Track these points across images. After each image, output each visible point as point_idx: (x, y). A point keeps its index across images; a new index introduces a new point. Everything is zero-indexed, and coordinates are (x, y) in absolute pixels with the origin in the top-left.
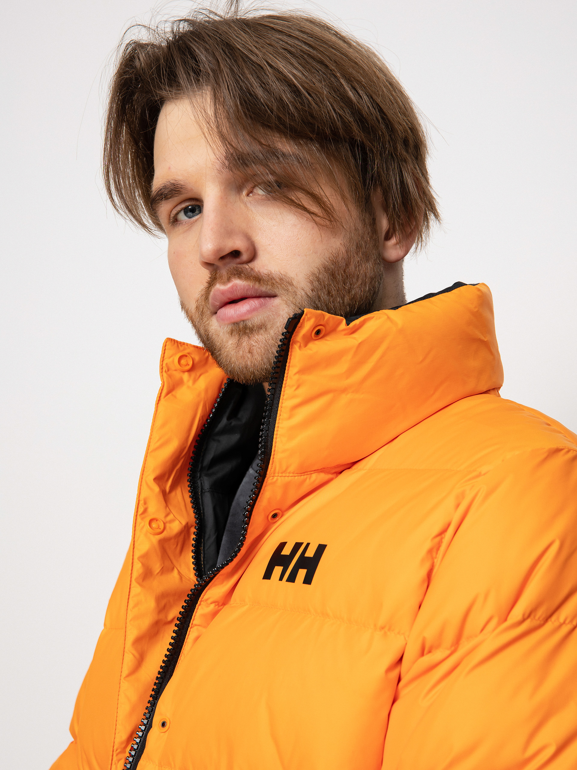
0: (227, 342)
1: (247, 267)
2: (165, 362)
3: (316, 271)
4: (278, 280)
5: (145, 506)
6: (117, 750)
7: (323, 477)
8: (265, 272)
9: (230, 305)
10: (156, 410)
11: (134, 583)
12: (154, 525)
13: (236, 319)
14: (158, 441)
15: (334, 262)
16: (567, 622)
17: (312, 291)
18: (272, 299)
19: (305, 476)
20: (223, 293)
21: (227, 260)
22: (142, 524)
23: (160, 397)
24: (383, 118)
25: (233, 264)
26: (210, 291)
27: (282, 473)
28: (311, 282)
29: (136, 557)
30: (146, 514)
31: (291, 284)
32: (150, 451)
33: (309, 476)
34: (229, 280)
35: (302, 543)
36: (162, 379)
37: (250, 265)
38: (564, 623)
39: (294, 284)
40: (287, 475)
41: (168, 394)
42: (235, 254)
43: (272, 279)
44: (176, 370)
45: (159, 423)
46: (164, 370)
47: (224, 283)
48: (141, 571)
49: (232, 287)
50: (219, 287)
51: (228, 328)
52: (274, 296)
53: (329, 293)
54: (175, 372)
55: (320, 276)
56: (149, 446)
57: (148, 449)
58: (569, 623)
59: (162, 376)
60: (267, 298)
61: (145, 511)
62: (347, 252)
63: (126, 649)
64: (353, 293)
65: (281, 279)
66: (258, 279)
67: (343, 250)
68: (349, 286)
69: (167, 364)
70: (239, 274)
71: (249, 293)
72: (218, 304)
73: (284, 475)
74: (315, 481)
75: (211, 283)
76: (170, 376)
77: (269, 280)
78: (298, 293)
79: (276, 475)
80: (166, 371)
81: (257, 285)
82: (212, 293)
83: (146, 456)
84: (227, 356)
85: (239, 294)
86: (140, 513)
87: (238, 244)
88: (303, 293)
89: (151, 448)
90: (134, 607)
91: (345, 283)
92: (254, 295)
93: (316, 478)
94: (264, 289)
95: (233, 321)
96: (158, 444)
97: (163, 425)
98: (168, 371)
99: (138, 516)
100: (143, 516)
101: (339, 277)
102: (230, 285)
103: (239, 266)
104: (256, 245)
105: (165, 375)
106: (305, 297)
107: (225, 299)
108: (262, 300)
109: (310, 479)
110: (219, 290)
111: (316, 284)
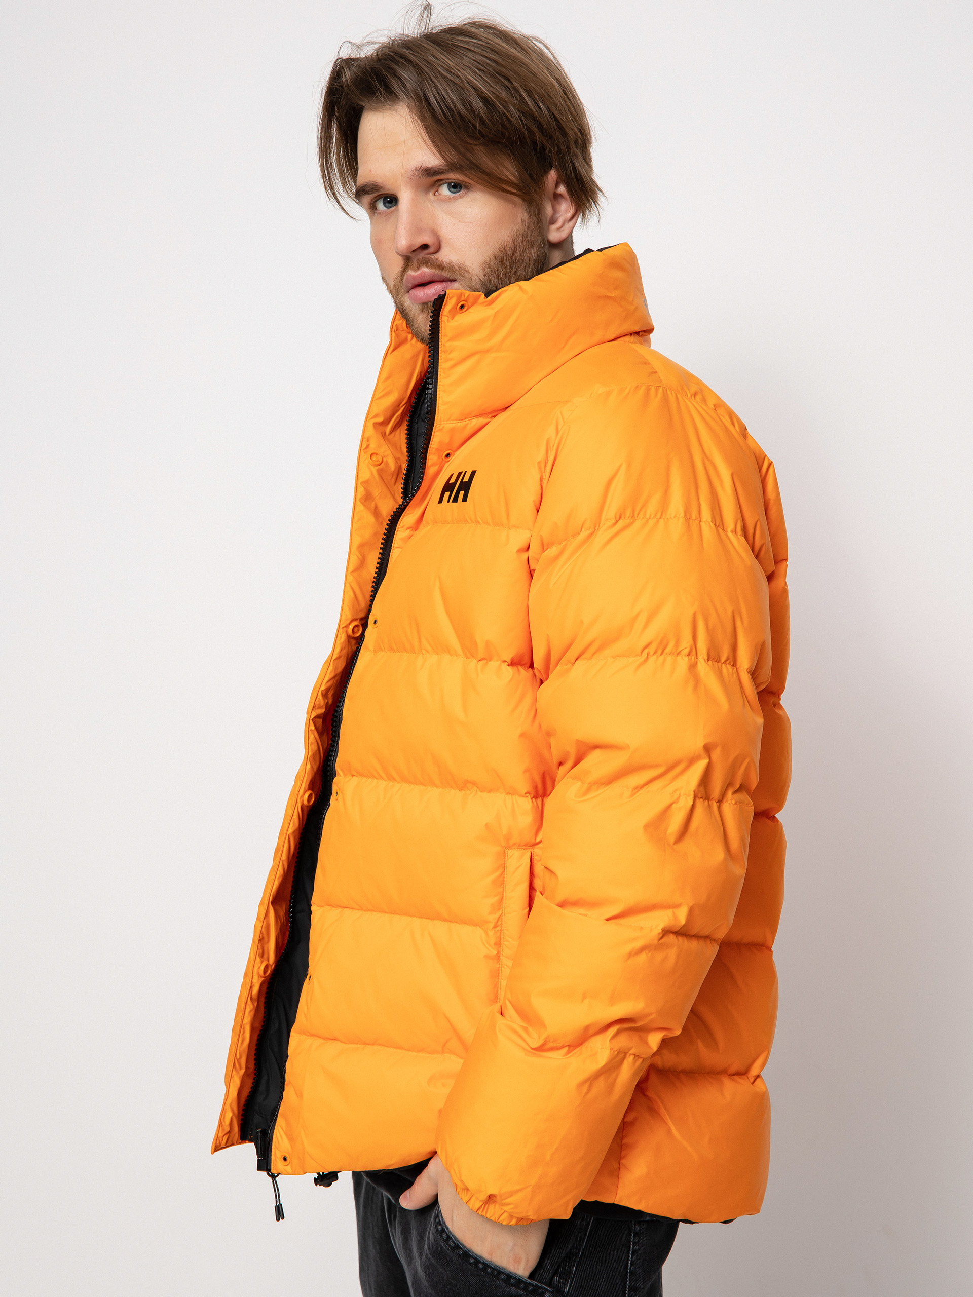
0: (418, 316)
1: (433, 257)
2: (395, 323)
3: (488, 260)
4: (457, 268)
5: (368, 443)
6: (342, 625)
7: (481, 421)
8: (448, 261)
9: (420, 288)
10: (383, 365)
11: (358, 502)
12: (374, 458)
13: (425, 301)
14: (382, 391)
15: (503, 251)
16: (652, 517)
17: (484, 276)
18: (453, 283)
19: (467, 422)
20: (414, 278)
21: (418, 252)
22: (365, 457)
23: (387, 353)
24: (558, 126)
25: (423, 254)
26: (404, 275)
27: (447, 421)
28: (484, 270)
29: (359, 483)
30: (368, 450)
31: (467, 271)
32: (374, 399)
33: (469, 422)
34: (418, 268)
35: (462, 472)
36: (391, 338)
37: (436, 256)
38: (650, 518)
39: (470, 271)
40: (451, 422)
41: (394, 350)
42: (425, 247)
43: (453, 267)
44: (403, 331)
45: (384, 376)
46: (393, 330)
47: (415, 270)
48: (363, 493)
49: (421, 273)
50: (411, 273)
51: (419, 307)
52: (454, 280)
53: (498, 276)
54: (402, 332)
55: (492, 264)
56: (374, 394)
57: (373, 397)
58: (653, 518)
59: (391, 335)
60: (449, 282)
61: (368, 447)
62: (514, 242)
63: (352, 552)
64: (519, 273)
65: (460, 267)
66: (441, 267)
67: (510, 241)
68: (515, 269)
69: (396, 325)
70: (426, 263)
71: (435, 279)
72: (410, 285)
73: (449, 422)
74: (475, 425)
75: (405, 269)
76: (397, 336)
77: (451, 267)
78: (473, 279)
79: (442, 422)
80: (394, 331)
81: (440, 272)
82: (405, 277)
83: (371, 403)
84: (418, 327)
85: (427, 279)
86: (363, 448)
87: (426, 239)
88: (477, 278)
89: (376, 397)
90: (358, 521)
91: (511, 267)
92: (439, 280)
93: (476, 422)
94: (446, 275)
95: (423, 301)
96: (381, 394)
97: (387, 379)
98: (397, 330)
99: (362, 450)
100: (366, 450)
101: (507, 263)
102: (419, 272)
103: (427, 256)
104: (440, 238)
105: (394, 334)
106: (478, 281)
107: (416, 282)
108: (444, 284)
109: (471, 423)
110: (411, 275)
111: (488, 270)
